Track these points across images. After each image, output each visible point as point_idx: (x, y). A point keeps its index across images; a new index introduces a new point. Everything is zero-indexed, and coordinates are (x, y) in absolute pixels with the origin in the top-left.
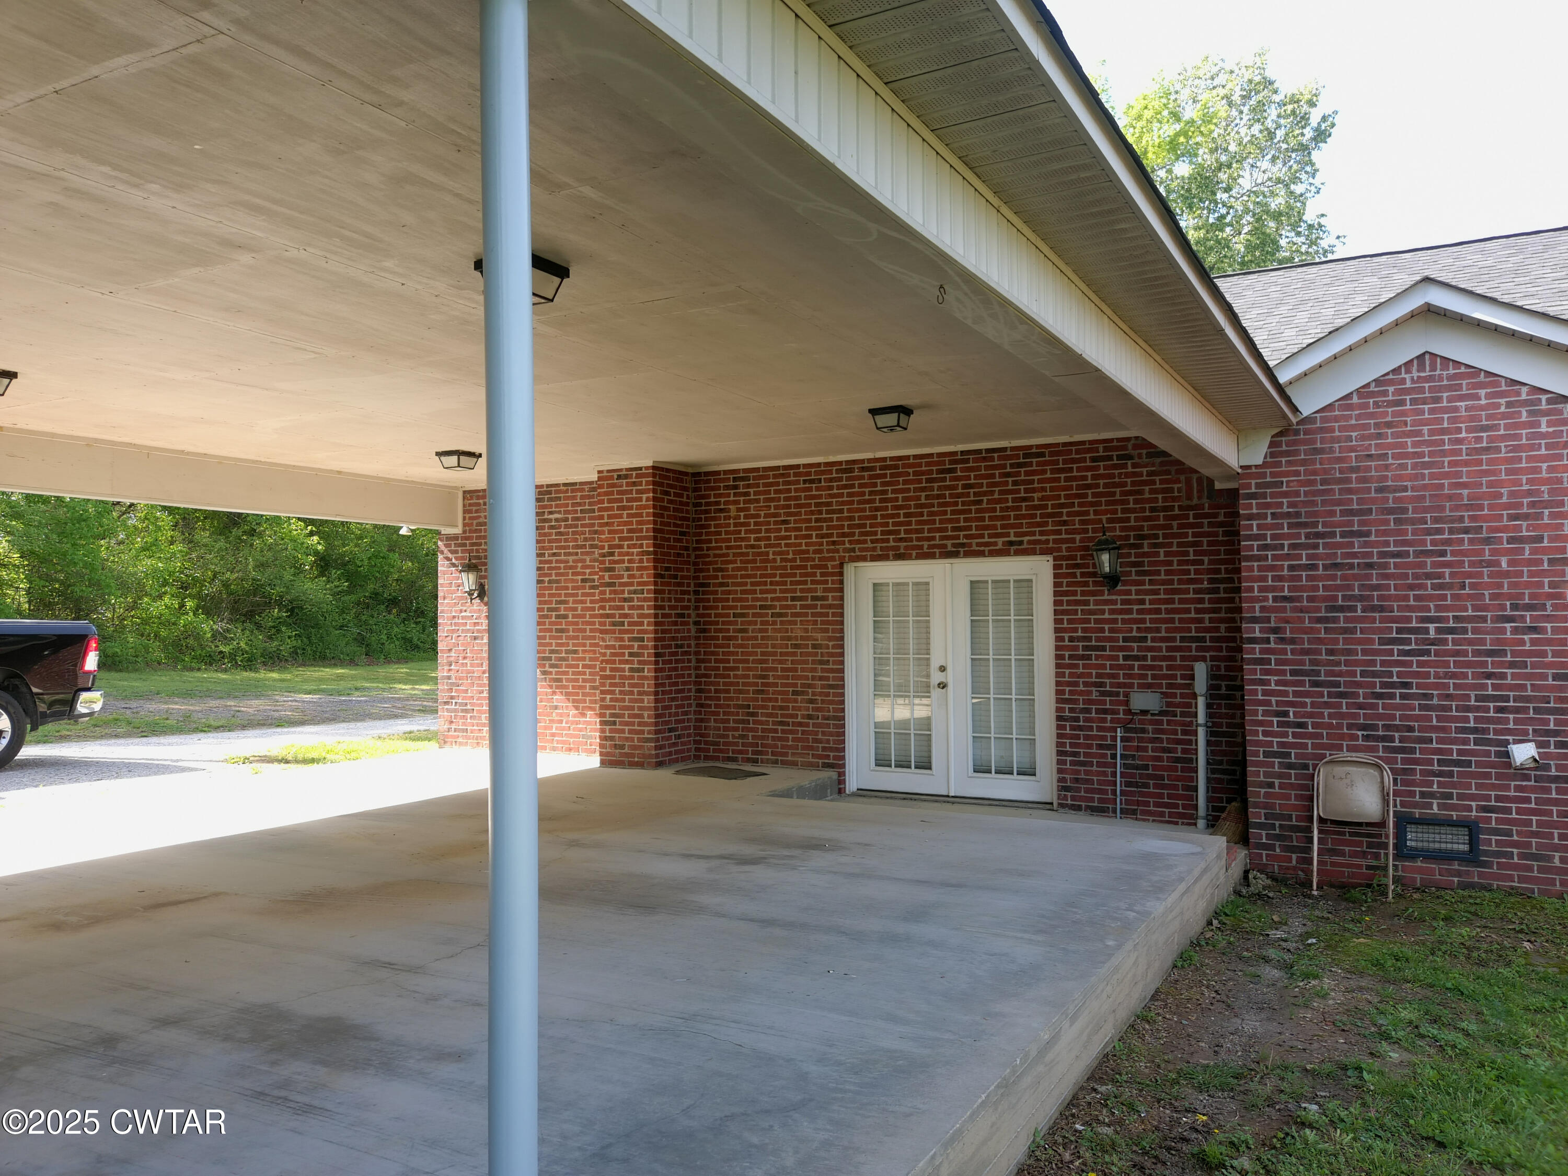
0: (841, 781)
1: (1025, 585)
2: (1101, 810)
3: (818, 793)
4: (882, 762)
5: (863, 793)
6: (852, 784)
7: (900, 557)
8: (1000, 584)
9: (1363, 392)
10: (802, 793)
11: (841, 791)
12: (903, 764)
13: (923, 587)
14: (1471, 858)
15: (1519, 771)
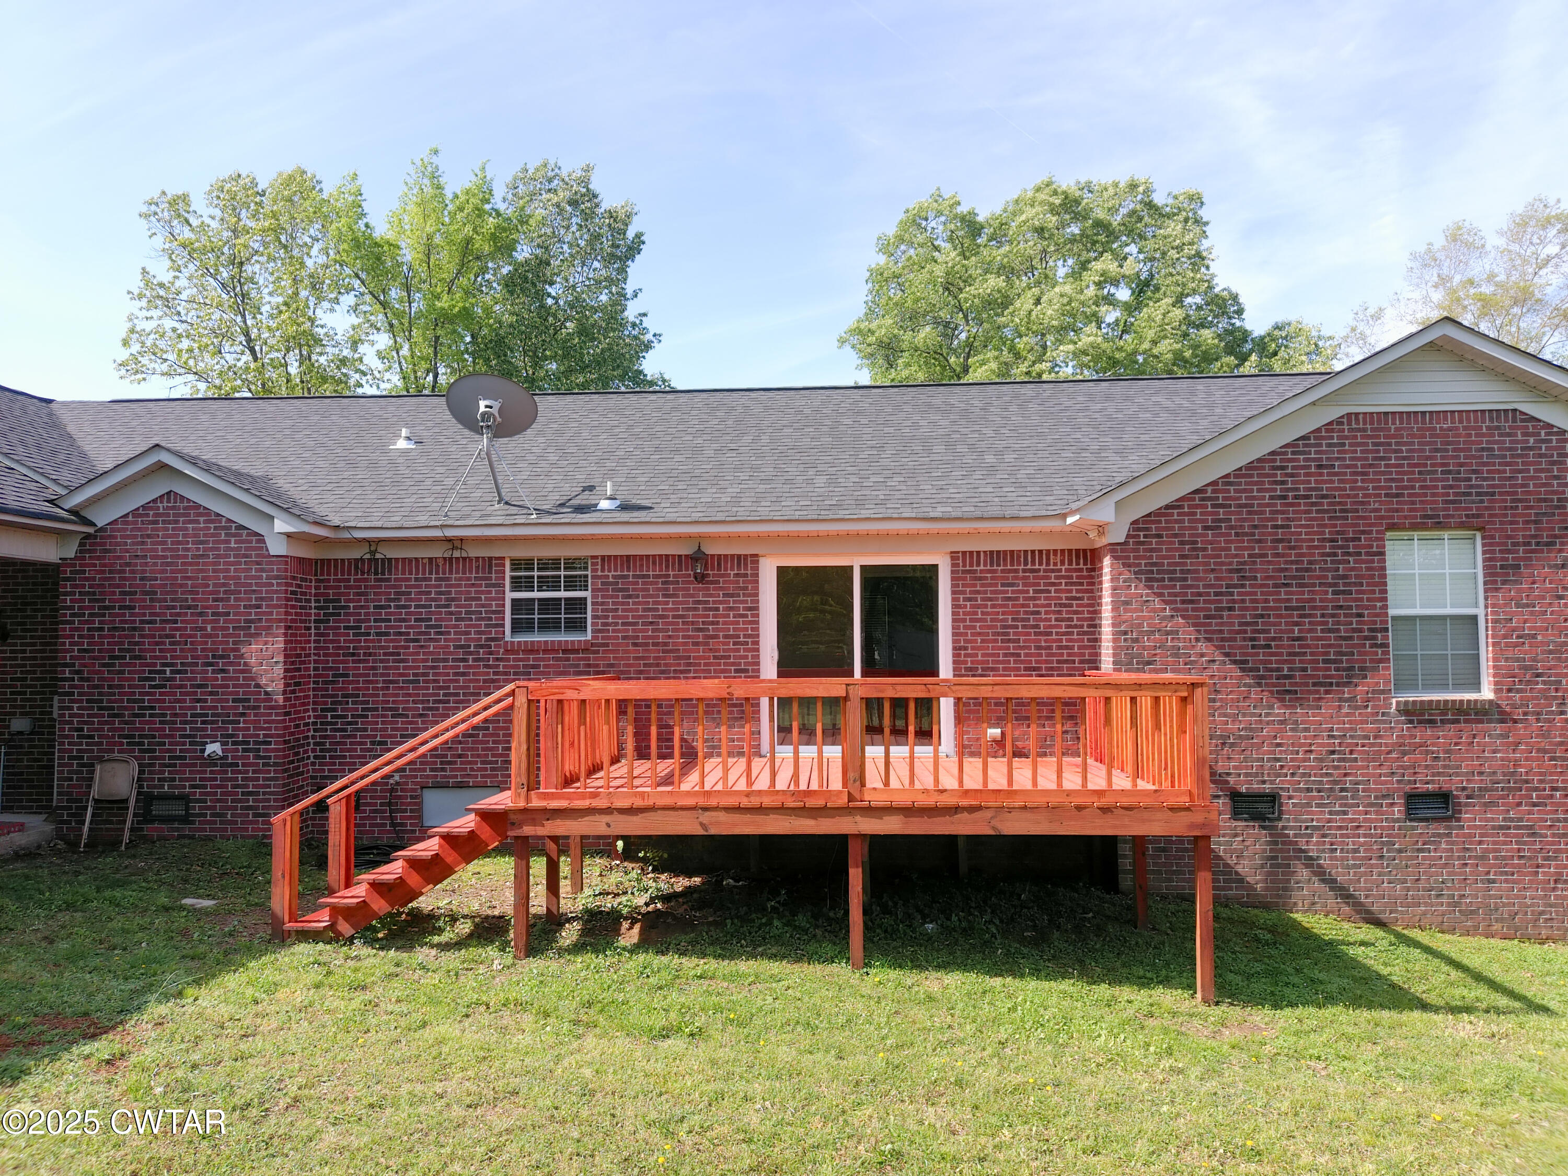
9: (135, 513)
14: (185, 819)
15: (212, 760)
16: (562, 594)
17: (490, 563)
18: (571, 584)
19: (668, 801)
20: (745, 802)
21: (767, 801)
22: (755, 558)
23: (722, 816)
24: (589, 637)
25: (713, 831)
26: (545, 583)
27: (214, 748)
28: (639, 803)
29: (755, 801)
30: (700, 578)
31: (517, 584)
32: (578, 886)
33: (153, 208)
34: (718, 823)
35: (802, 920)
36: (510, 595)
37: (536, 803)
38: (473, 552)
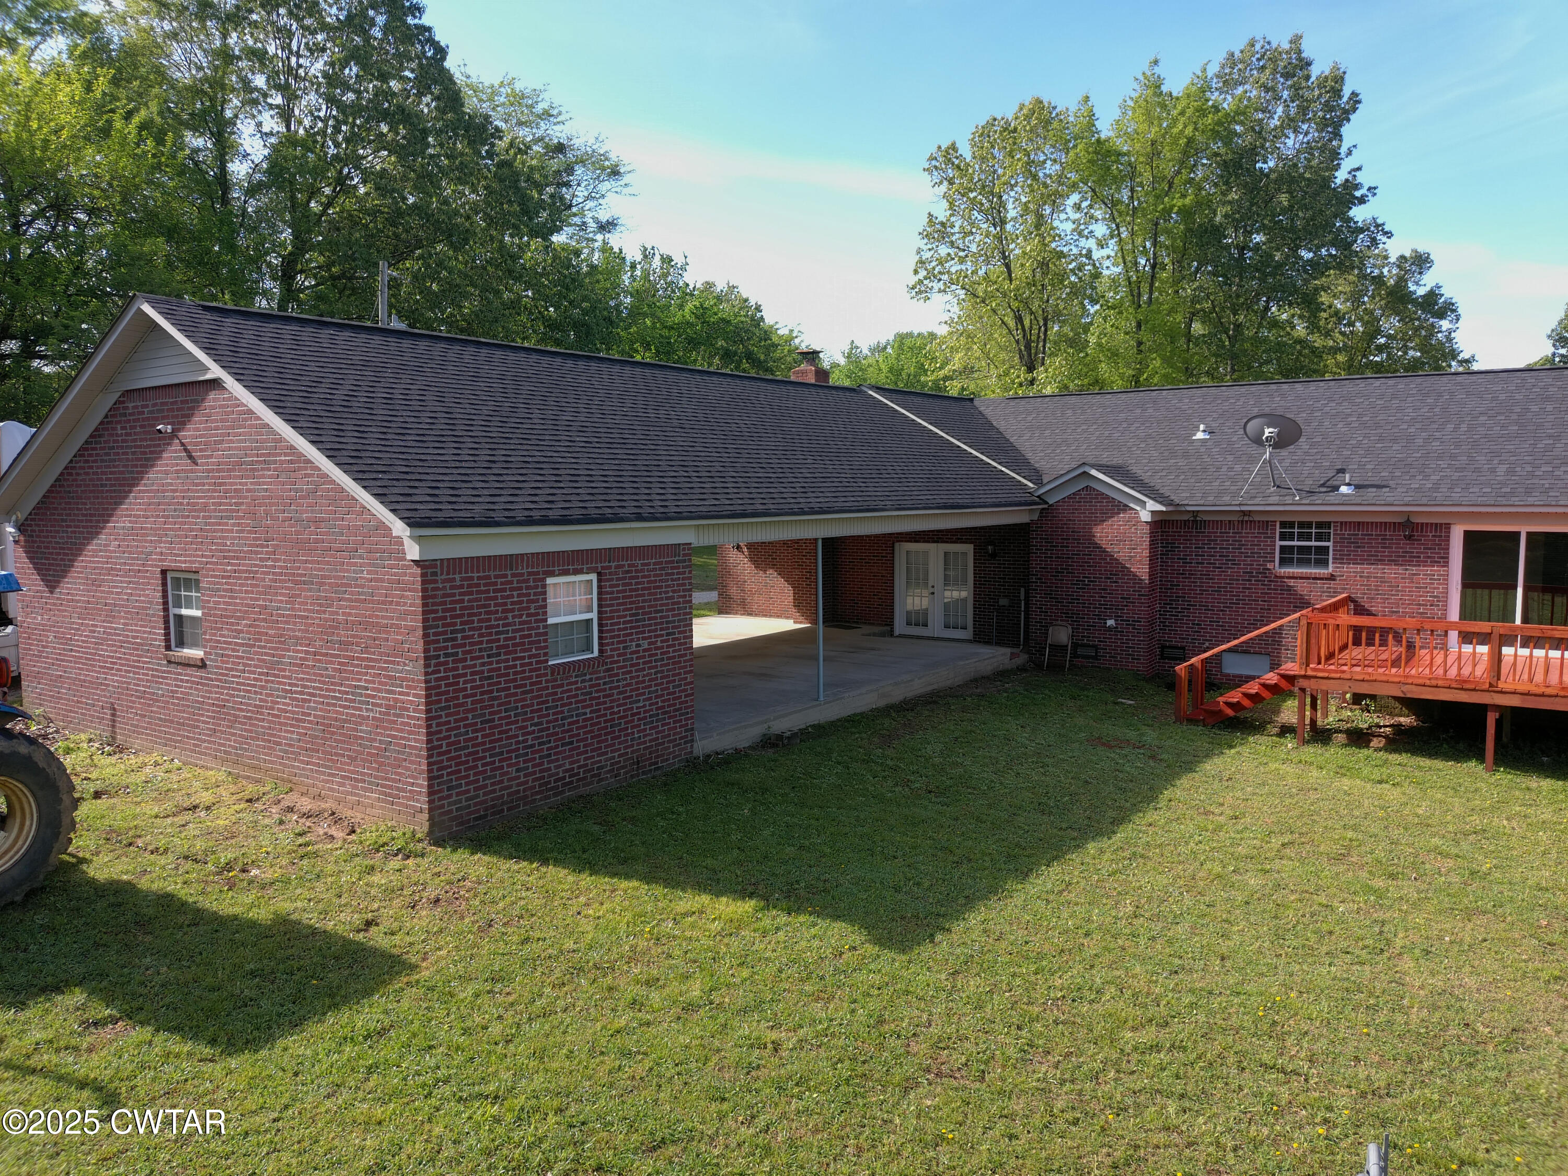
0: (892, 631)
1: (965, 554)
2: (988, 643)
3: (882, 635)
4: (909, 623)
5: (900, 636)
6: (897, 633)
7: (916, 541)
8: (956, 553)
9: (1069, 497)
10: (874, 635)
11: (892, 635)
12: (917, 624)
13: (926, 553)
14: (1096, 658)
15: (1110, 629)
16: (1313, 543)
17: (1267, 525)
18: (1319, 537)
19: (1384, 678)
20: (1428, 682)
21: (1440, 683)
22: (1448, 526)
23: (1413, 688)
24: (1330, 570)
25: (1409, 696)
26: (1301, 537)
27: (1111, 622)
28: (1367, 678)
29: (1434, 682)
30: (1409, 538)
31: (1283, 537)
32: (1325, 715)
33: (934, 163)
34: (1412, 692)
35: (1461, 746)
36: (1279, 543)
37: (1310, 673)
38: (1257, 518)
